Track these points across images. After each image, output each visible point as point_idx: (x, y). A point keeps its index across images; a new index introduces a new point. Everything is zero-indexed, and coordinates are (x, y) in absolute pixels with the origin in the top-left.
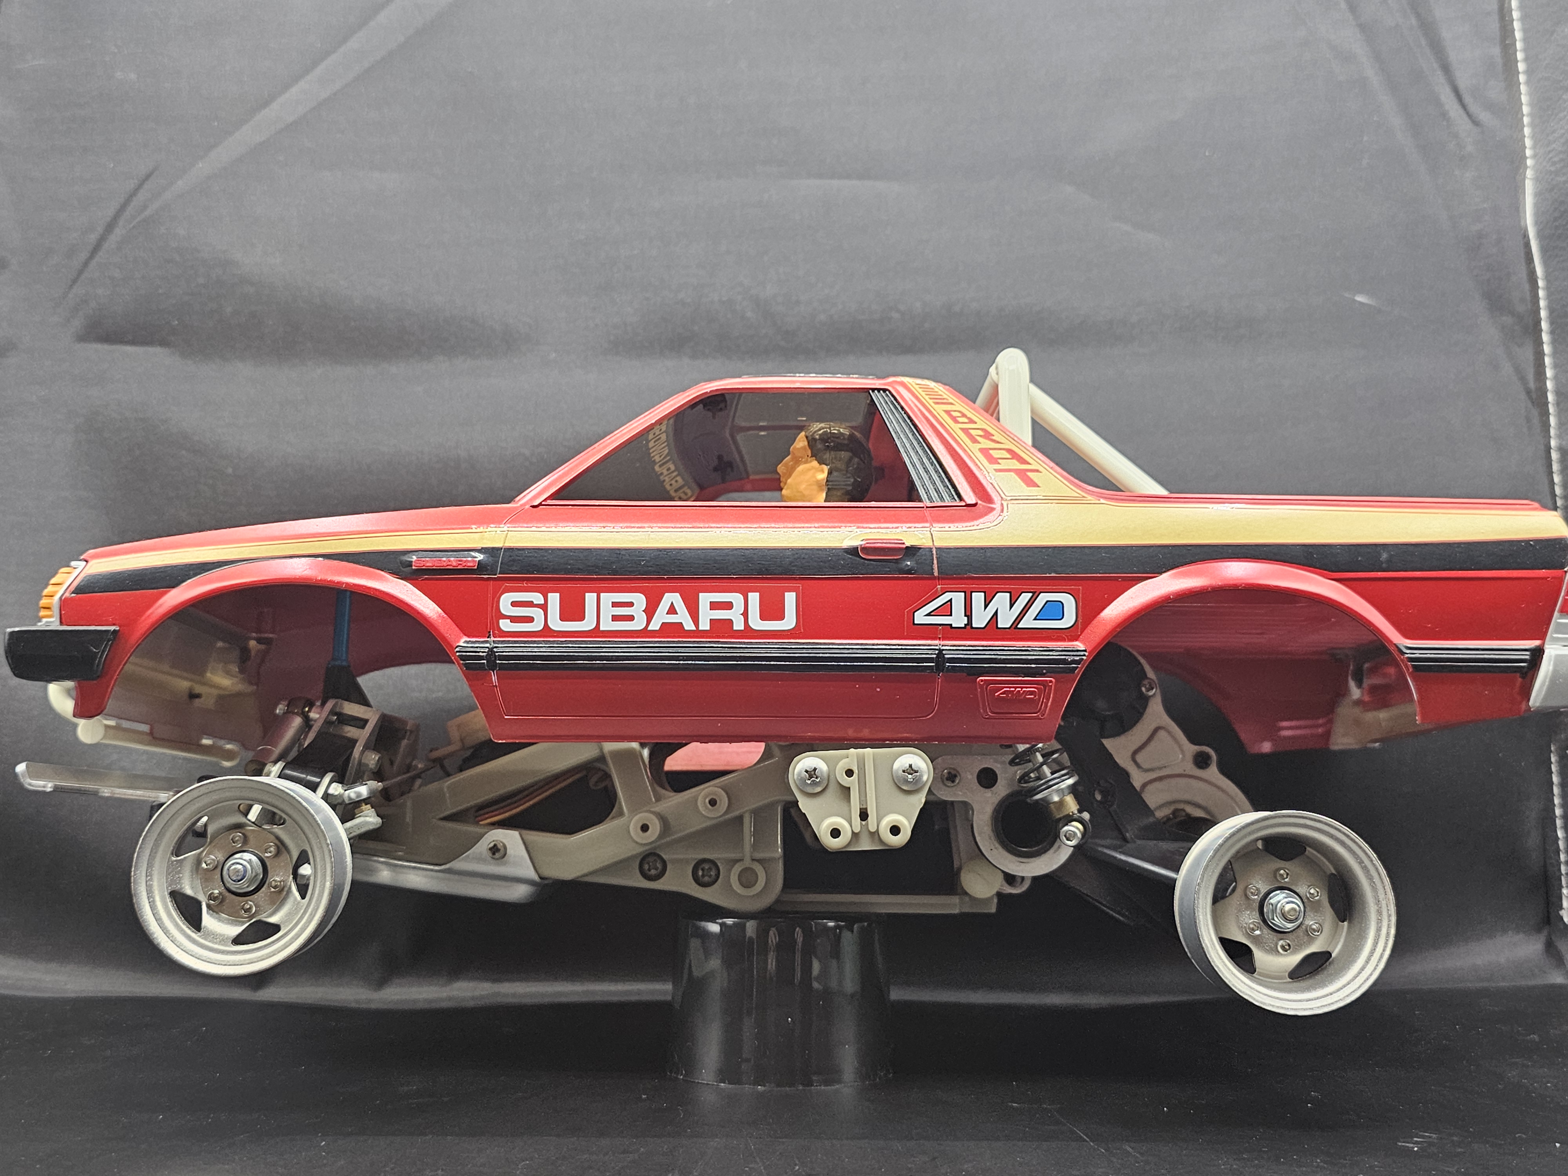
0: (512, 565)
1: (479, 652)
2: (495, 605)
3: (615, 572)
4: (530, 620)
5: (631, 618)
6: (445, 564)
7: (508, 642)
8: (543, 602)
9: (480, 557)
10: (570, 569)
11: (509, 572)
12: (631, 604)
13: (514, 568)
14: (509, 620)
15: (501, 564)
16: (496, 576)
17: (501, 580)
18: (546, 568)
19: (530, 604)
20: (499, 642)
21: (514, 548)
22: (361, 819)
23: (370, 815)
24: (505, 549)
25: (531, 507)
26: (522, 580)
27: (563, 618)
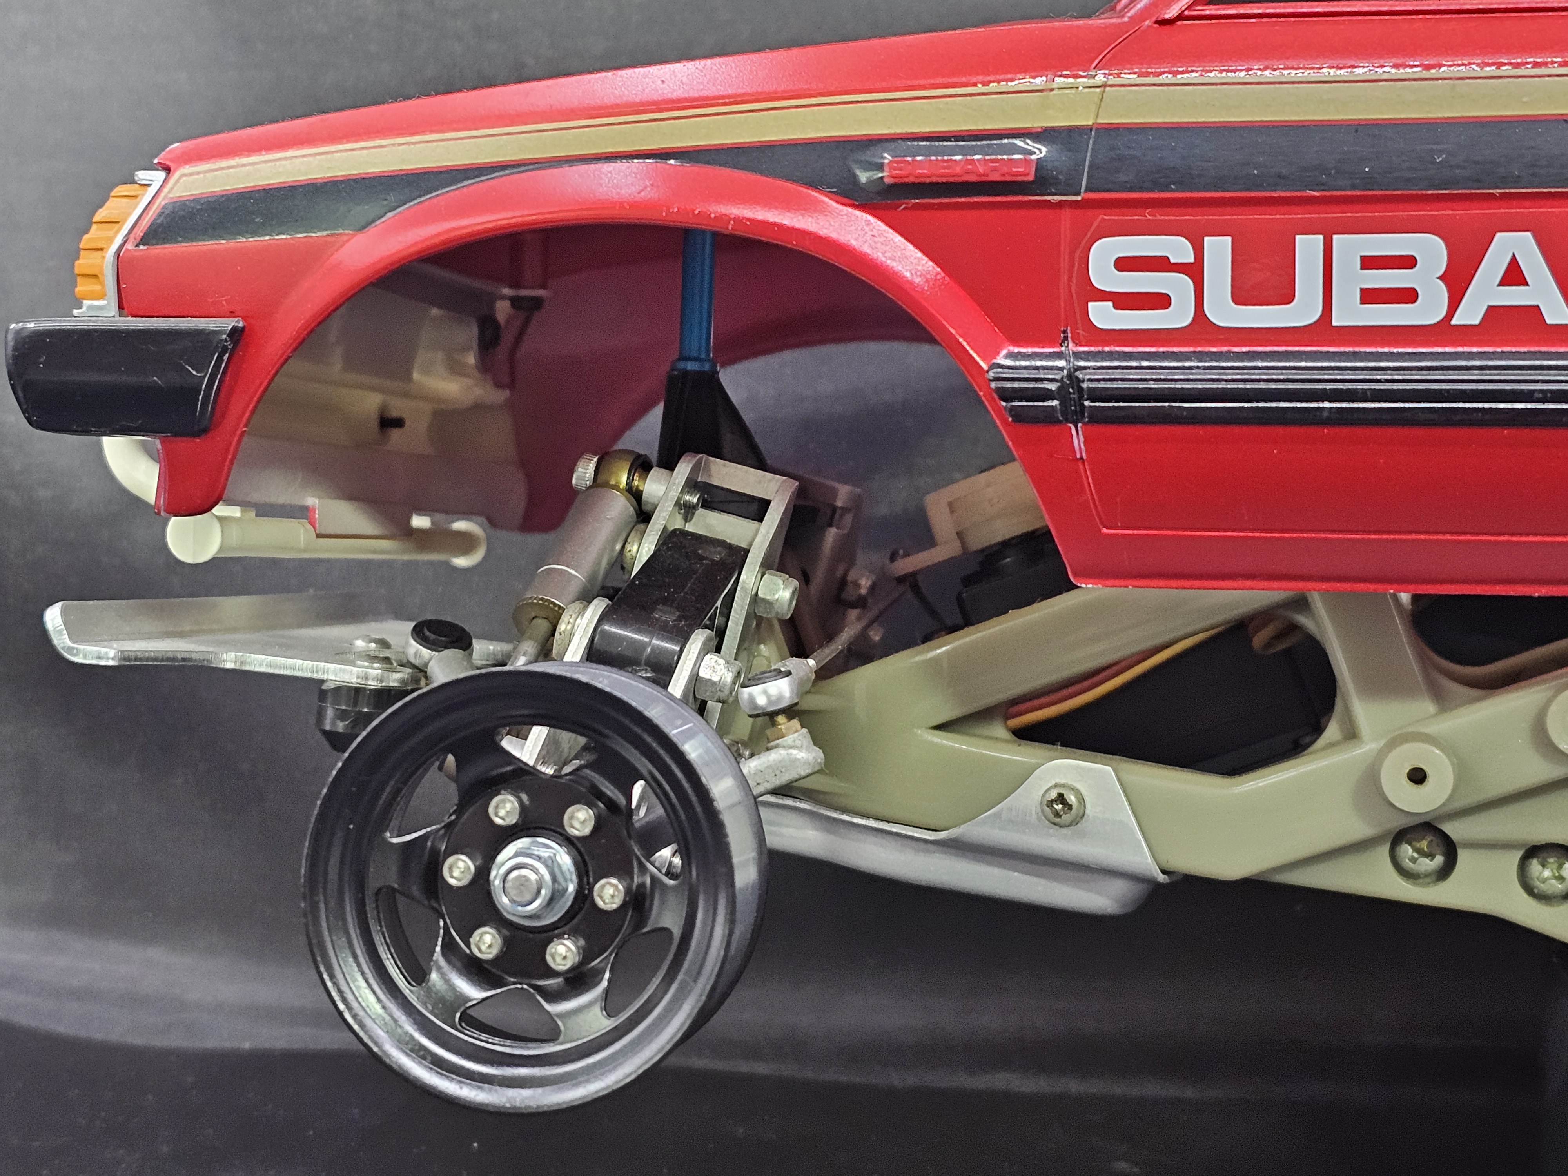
0: (1118, 170)
1: (1042, 380)
2: (1076, 268)
3: (1369, 182)
4: (1161, 301)
5: (1409, 296)
6: (958, 170)
7: (1111, 356)
8: (1192, 260)
9: (1040, 151)
10: (1257, 176)
11: (1110, 186)
12: (1408, 262)
13: (1122, 177)
14: (1110, 304)
15: (1090, 167)
16: (1079, 198)
17: (1093, 207)
18: (1200, 176)
19: (1160, 264)
20: (1087, 356)
21: (1118, 129)
22: (782, 752)
23: (798, 743)
24: (1097, 129)
25: (1156, 22)
26: (1140, 206)
27: (1241, 296)
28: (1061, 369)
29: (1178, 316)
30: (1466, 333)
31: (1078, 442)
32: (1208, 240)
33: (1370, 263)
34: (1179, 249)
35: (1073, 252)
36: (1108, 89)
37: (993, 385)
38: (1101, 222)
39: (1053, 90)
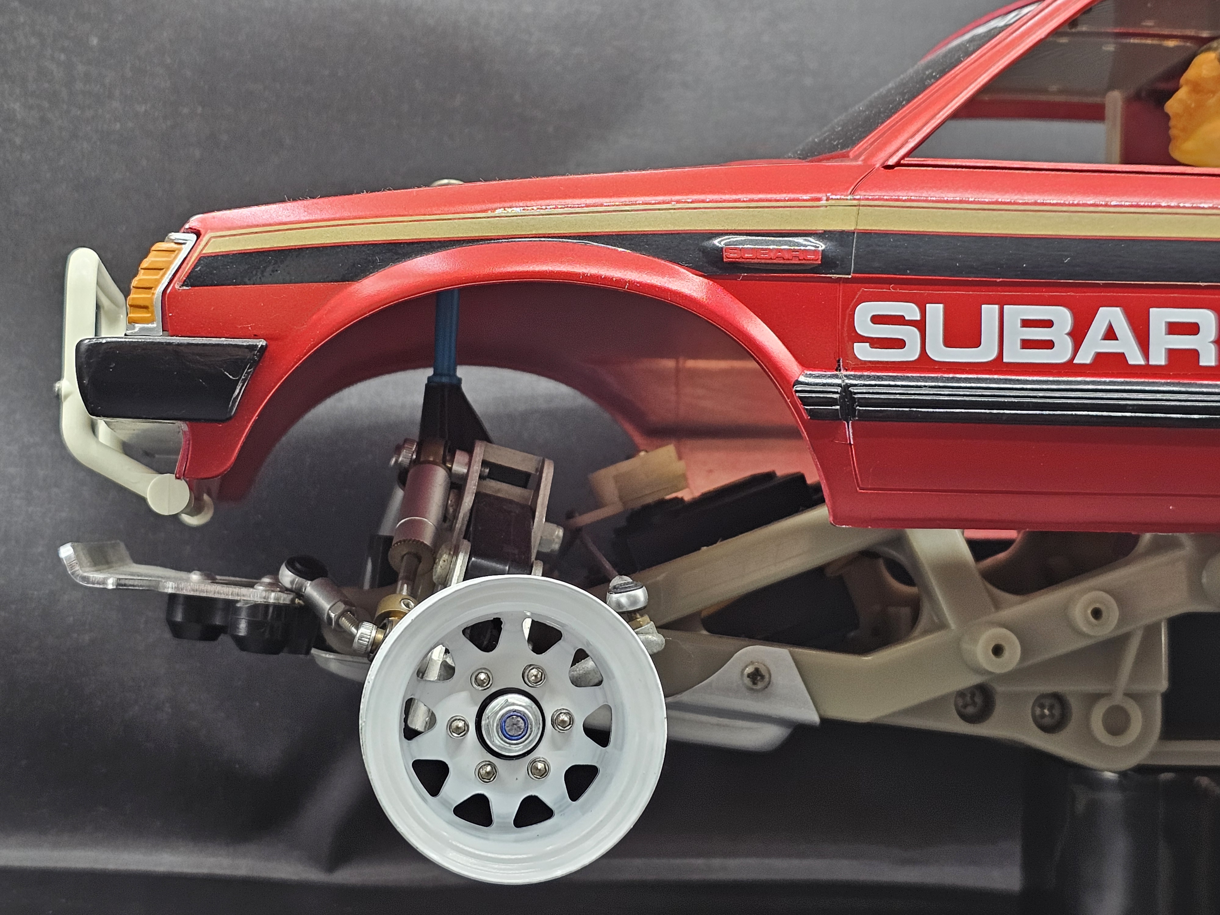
0: (872, 259)
1: (828, 392)
2: (847, 321)
3: (1025, 273)
4: (899, 344)
5: (1049, 345)
6: (773, 254)
7: (869, 378)
8: (918, 318)
11: (867, 269)
12: (1049, 324)
13: (876, 265)
14: (868, 344)
15: (855, 256)
16: (850, 277)
17: (858, 283)
18: (924, 265)
19: (899, 320)
20: (855, 377)
21: (871, 233)
23: (649, 631)
24: (858, 233)
25: (884, 167)
26: (889, 281)
27: (949, 342)
29: (911, 353)
30: (1082, 370)
31: (849, 433)
32: (928, 306)
33: (1027, 323)
34: (911, 311)
35: (844, 311)
36: (861, 208)
37: (798, 394)
38: (862, 292)
39: (826, 206)
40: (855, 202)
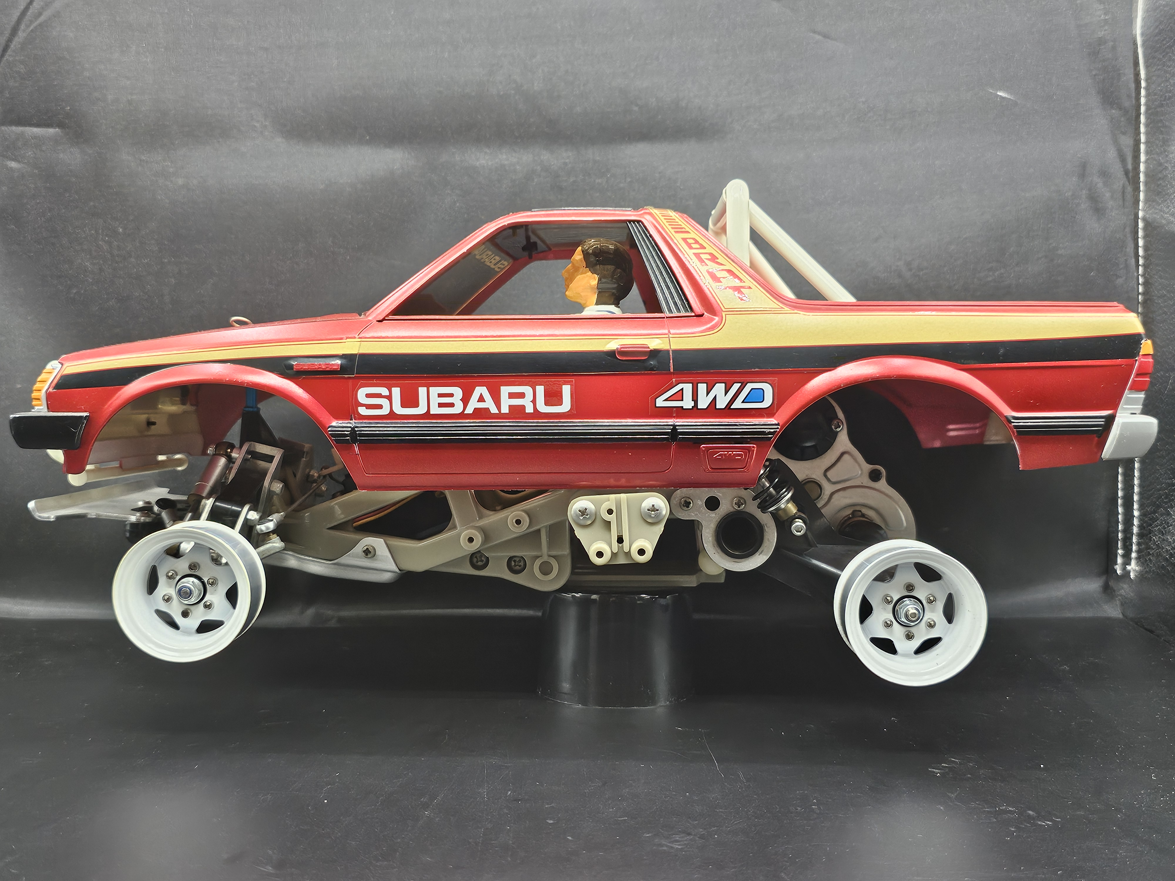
0: (365, 367)
1: (345, 431)
2: (354, 397)
4: (380, 407)
5: (452, 405)
6: (317, 367)
7: (365, 423)
8: (388, 394)
9: (341, 361)
10: (407, 370)
11: (362, 372)
12: (451, 395)
13: (367, 370)
14: (365, 407)
15: (357, 366)
16: (353, 376)
17: (358, 379)
19: (379, 396)
20: (358, 423)
21: (365, 355)
22: (270, 545)
23: (276, 542)
24: (359, 355)
25: (377, 321)
26: (372, 378)
27: (404, 405)
28: (350, 427)
29: (385, 411)
30: (468, 416)
31: (357, 449)
32: (393, 389)
33: (440, 395)
34: (384, 391)
35: (353, 392)
36: (362, 342)
37: (329, 433)
38: (360, 383)
39: (345, 342)
40: (360, 340)
